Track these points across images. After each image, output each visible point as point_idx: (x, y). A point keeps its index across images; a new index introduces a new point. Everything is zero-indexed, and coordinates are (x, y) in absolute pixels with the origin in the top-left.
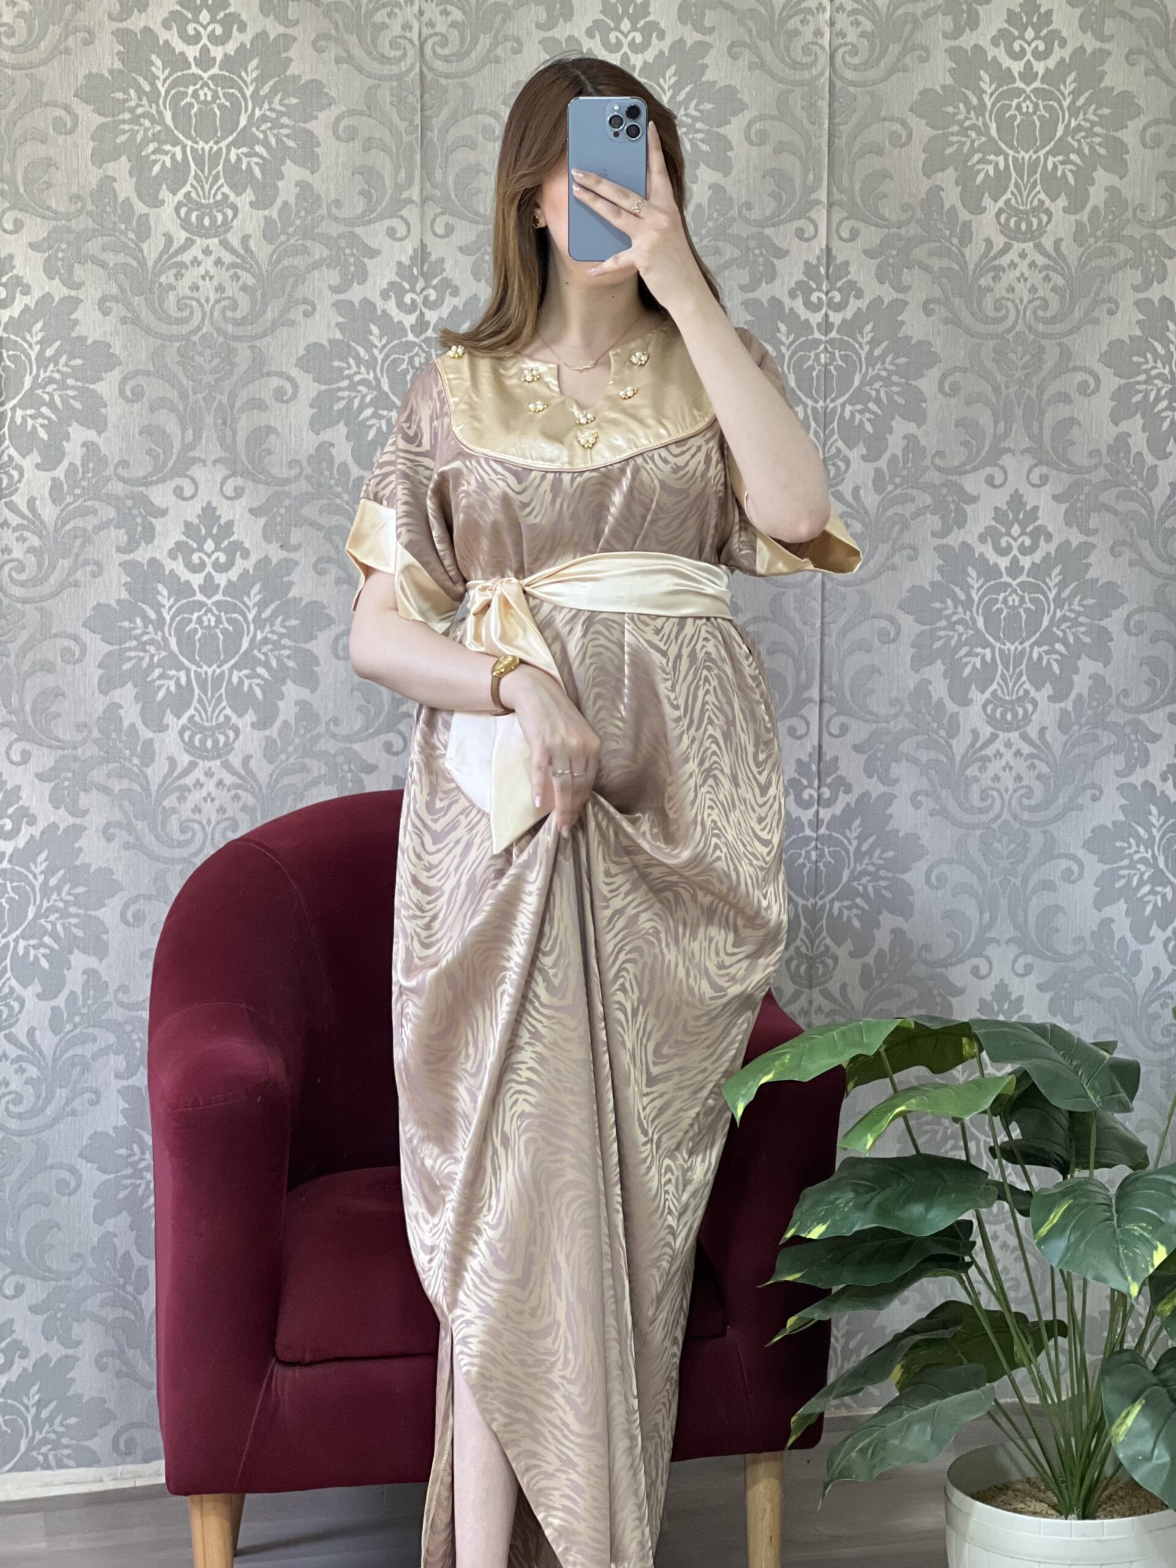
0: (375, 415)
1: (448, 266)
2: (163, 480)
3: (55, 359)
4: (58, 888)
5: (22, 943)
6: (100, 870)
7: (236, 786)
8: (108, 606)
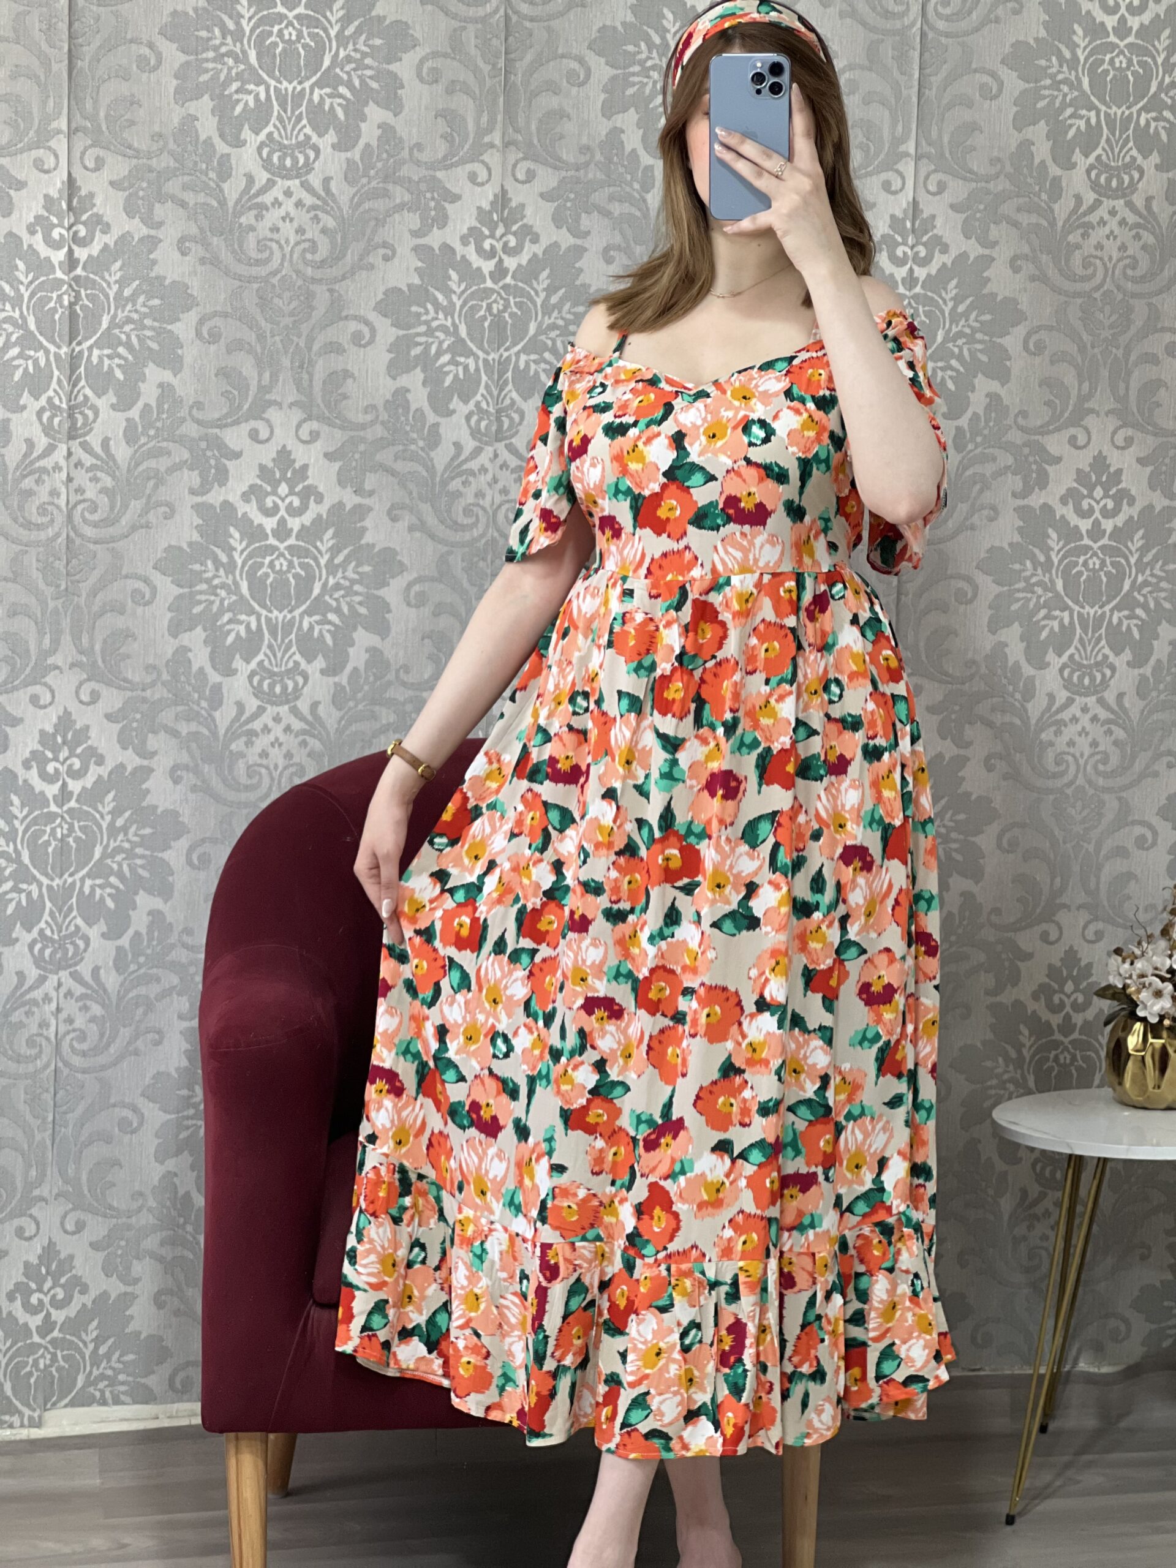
0: (453, 362)
1: (528, 212)
2: (237, 423)
3: (133, 298)
4: (125, 829)
5: (88, 883)
6: (166, 811)
7: (304, 732)
8: (180, 548)
